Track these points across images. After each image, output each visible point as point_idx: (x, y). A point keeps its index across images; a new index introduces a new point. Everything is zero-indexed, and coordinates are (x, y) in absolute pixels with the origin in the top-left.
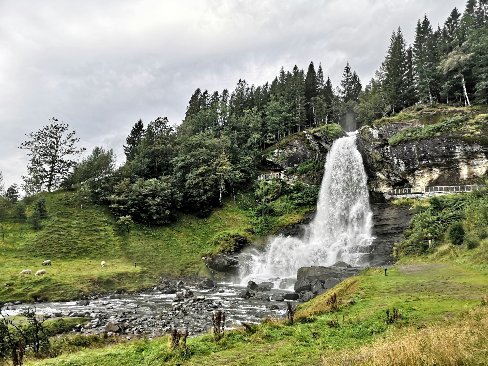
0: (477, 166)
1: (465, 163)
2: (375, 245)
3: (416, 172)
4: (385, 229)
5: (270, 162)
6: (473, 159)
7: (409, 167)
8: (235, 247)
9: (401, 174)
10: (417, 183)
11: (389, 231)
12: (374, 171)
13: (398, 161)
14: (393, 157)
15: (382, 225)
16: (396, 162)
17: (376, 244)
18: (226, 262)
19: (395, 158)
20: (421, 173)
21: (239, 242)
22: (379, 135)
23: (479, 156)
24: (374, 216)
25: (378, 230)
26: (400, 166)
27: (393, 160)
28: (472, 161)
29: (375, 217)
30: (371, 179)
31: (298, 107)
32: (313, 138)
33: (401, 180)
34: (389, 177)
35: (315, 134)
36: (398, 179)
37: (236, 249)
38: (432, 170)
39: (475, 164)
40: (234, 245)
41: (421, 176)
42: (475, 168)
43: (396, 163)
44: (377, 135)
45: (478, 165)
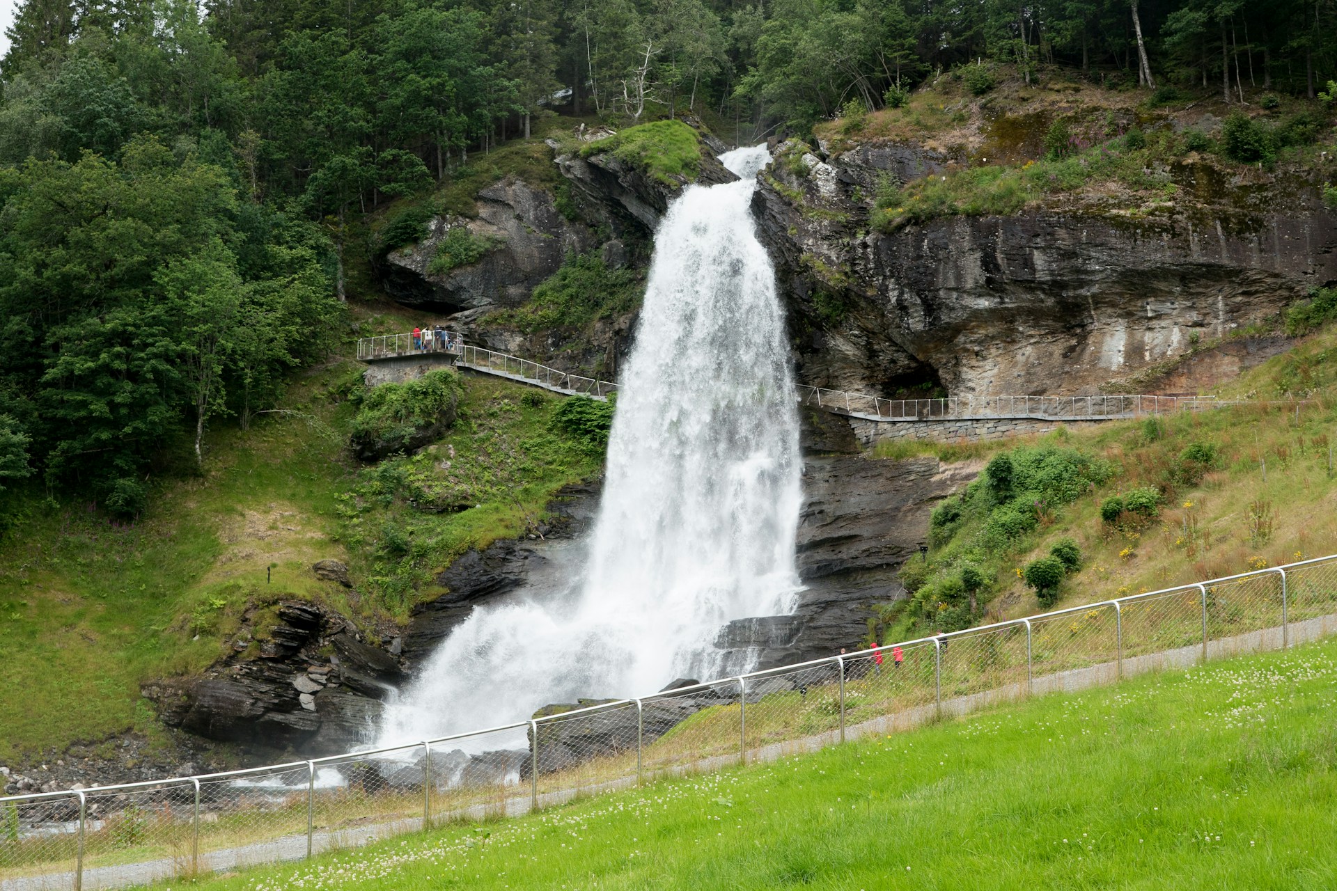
0: (1154, 323)
1: (1119, 311)
2: (810, 613)
3: (961, 339)
4: (847, 552)
5: (403, 271)
6: (1145, 296)
7: (937, 318)
8: (278, 641)
9: (912, 342)
10: (964, 376)
11: (858, 563)
12: (820, 328)
13: (902, 293)
14: (885, 278)
15: (839, 539)
16: (893, 296)
17: (814, 608)
18: (249, 701)
19: (891, 284)
20: (980, 342)
21: (295, 621)
22: (840, 181)
23: (1163, 286)
24: (810, 505)
25: (822, 555)
26: (907, 314)
27: (884, 290)
28: (1139, 304)
29: (816, 509)
30: (808, 356)
31: (523, 31)
32: (587, 177)
33: (913, 365)
34: (872, 354)
35: (593, 159)
36: (903, 361)
37: (282, 652)
38: (1013, 330)
39: (1150, 314)
40: (275, 634)
41: (977, 354)
42: (1150, 329)
43: (893, 300)
44: (832, 186)
45: (1158, 316)
